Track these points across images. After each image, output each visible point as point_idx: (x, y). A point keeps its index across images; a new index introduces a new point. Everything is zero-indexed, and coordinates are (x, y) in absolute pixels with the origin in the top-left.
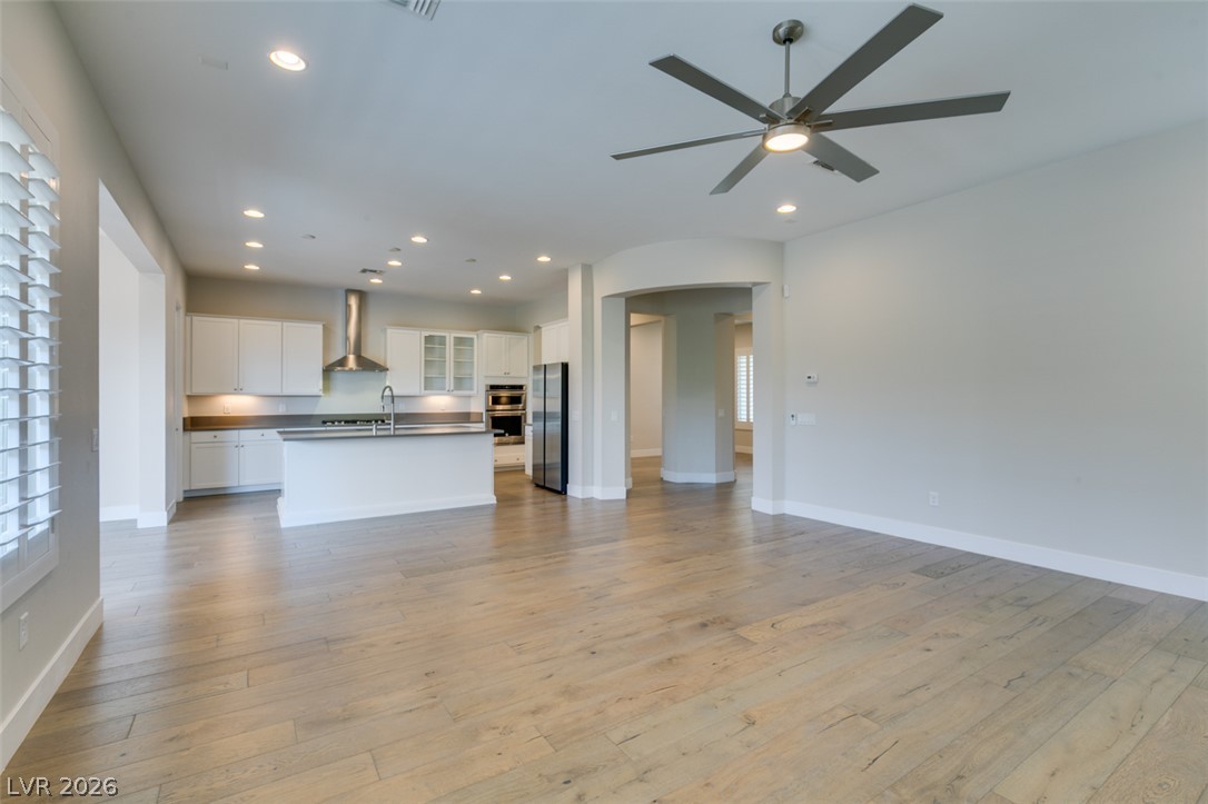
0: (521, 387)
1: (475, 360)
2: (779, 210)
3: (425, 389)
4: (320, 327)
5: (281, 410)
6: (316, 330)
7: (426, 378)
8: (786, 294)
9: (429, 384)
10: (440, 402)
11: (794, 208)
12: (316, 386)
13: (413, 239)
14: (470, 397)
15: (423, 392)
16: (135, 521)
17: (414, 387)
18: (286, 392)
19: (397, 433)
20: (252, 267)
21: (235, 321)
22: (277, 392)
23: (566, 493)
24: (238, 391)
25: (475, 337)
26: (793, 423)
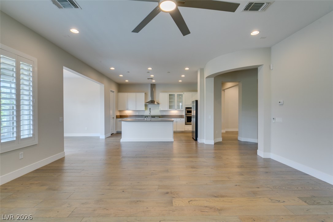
0: (191, 108)
1: (183, 101)
2: (252, 34)
3: (169, 108)
4: (144, 94)
5: (137, 114)
6: (143, 95)
7: (169, 106)
8: (271, 68)
9: (171, 107)
10: (174, 112)
11: (258, 32)
12: (143, 108)
13: (148, 69)
14: (183, 111)
15: (169, 110)
16: (99, 137)
17: (167, 108)
18: (137, 110)
19: (152, 120)
20: (127, 81)
21: (127, 93)
22: (135, 110)
23: (197, 140)
24: (127, 109)
25: (183, 94)
26: (274, 121)
